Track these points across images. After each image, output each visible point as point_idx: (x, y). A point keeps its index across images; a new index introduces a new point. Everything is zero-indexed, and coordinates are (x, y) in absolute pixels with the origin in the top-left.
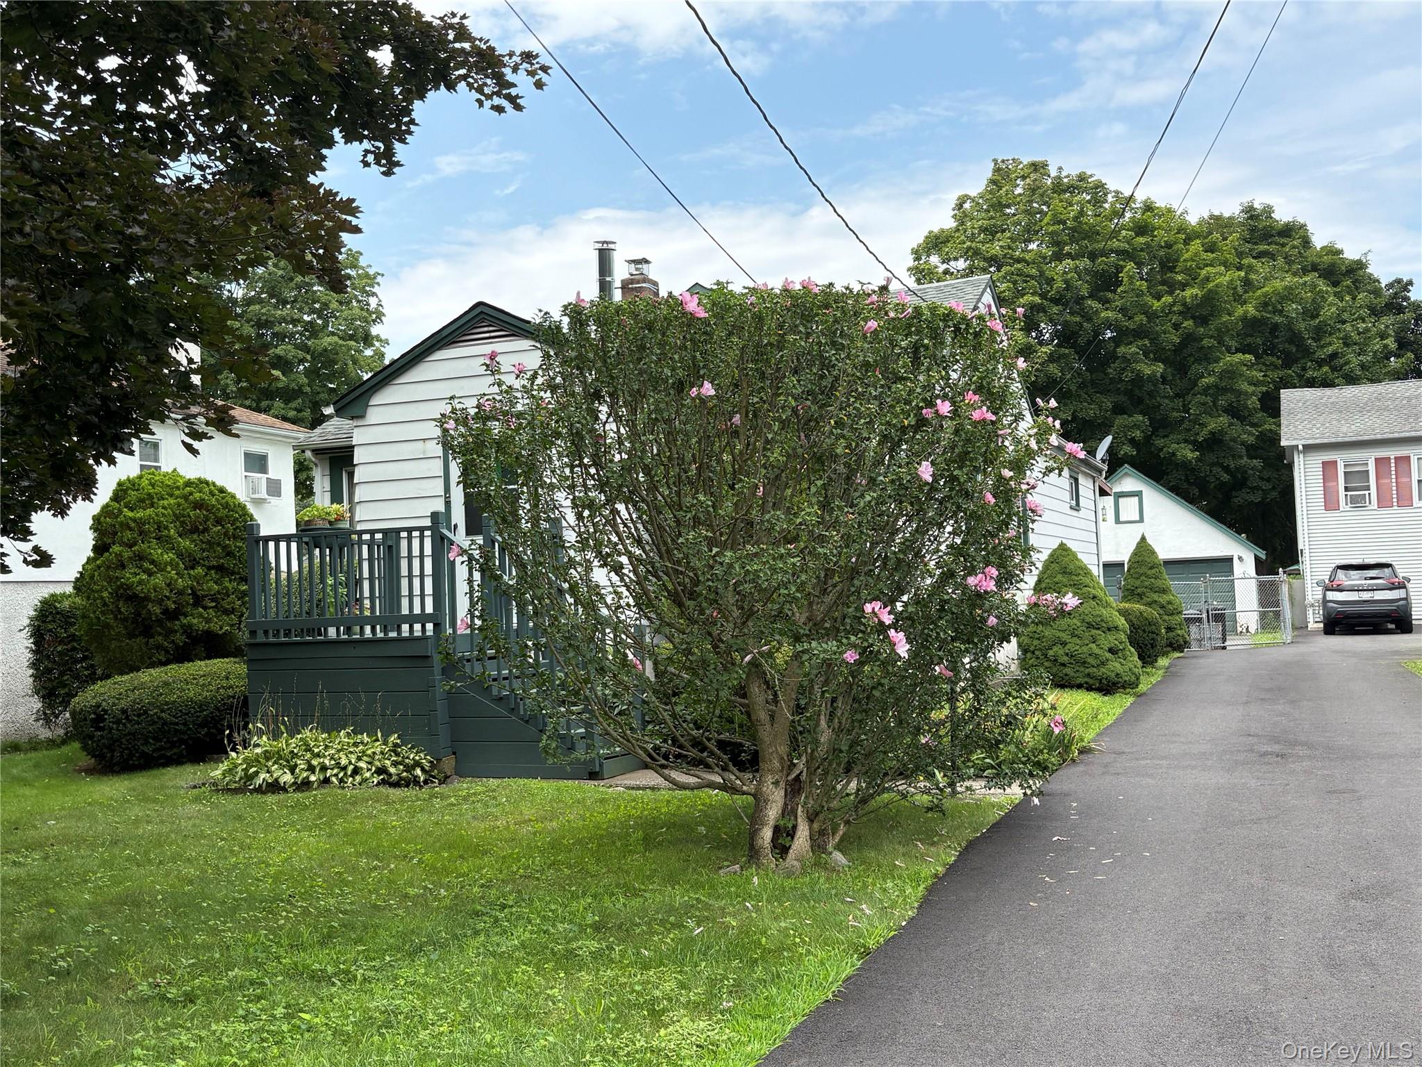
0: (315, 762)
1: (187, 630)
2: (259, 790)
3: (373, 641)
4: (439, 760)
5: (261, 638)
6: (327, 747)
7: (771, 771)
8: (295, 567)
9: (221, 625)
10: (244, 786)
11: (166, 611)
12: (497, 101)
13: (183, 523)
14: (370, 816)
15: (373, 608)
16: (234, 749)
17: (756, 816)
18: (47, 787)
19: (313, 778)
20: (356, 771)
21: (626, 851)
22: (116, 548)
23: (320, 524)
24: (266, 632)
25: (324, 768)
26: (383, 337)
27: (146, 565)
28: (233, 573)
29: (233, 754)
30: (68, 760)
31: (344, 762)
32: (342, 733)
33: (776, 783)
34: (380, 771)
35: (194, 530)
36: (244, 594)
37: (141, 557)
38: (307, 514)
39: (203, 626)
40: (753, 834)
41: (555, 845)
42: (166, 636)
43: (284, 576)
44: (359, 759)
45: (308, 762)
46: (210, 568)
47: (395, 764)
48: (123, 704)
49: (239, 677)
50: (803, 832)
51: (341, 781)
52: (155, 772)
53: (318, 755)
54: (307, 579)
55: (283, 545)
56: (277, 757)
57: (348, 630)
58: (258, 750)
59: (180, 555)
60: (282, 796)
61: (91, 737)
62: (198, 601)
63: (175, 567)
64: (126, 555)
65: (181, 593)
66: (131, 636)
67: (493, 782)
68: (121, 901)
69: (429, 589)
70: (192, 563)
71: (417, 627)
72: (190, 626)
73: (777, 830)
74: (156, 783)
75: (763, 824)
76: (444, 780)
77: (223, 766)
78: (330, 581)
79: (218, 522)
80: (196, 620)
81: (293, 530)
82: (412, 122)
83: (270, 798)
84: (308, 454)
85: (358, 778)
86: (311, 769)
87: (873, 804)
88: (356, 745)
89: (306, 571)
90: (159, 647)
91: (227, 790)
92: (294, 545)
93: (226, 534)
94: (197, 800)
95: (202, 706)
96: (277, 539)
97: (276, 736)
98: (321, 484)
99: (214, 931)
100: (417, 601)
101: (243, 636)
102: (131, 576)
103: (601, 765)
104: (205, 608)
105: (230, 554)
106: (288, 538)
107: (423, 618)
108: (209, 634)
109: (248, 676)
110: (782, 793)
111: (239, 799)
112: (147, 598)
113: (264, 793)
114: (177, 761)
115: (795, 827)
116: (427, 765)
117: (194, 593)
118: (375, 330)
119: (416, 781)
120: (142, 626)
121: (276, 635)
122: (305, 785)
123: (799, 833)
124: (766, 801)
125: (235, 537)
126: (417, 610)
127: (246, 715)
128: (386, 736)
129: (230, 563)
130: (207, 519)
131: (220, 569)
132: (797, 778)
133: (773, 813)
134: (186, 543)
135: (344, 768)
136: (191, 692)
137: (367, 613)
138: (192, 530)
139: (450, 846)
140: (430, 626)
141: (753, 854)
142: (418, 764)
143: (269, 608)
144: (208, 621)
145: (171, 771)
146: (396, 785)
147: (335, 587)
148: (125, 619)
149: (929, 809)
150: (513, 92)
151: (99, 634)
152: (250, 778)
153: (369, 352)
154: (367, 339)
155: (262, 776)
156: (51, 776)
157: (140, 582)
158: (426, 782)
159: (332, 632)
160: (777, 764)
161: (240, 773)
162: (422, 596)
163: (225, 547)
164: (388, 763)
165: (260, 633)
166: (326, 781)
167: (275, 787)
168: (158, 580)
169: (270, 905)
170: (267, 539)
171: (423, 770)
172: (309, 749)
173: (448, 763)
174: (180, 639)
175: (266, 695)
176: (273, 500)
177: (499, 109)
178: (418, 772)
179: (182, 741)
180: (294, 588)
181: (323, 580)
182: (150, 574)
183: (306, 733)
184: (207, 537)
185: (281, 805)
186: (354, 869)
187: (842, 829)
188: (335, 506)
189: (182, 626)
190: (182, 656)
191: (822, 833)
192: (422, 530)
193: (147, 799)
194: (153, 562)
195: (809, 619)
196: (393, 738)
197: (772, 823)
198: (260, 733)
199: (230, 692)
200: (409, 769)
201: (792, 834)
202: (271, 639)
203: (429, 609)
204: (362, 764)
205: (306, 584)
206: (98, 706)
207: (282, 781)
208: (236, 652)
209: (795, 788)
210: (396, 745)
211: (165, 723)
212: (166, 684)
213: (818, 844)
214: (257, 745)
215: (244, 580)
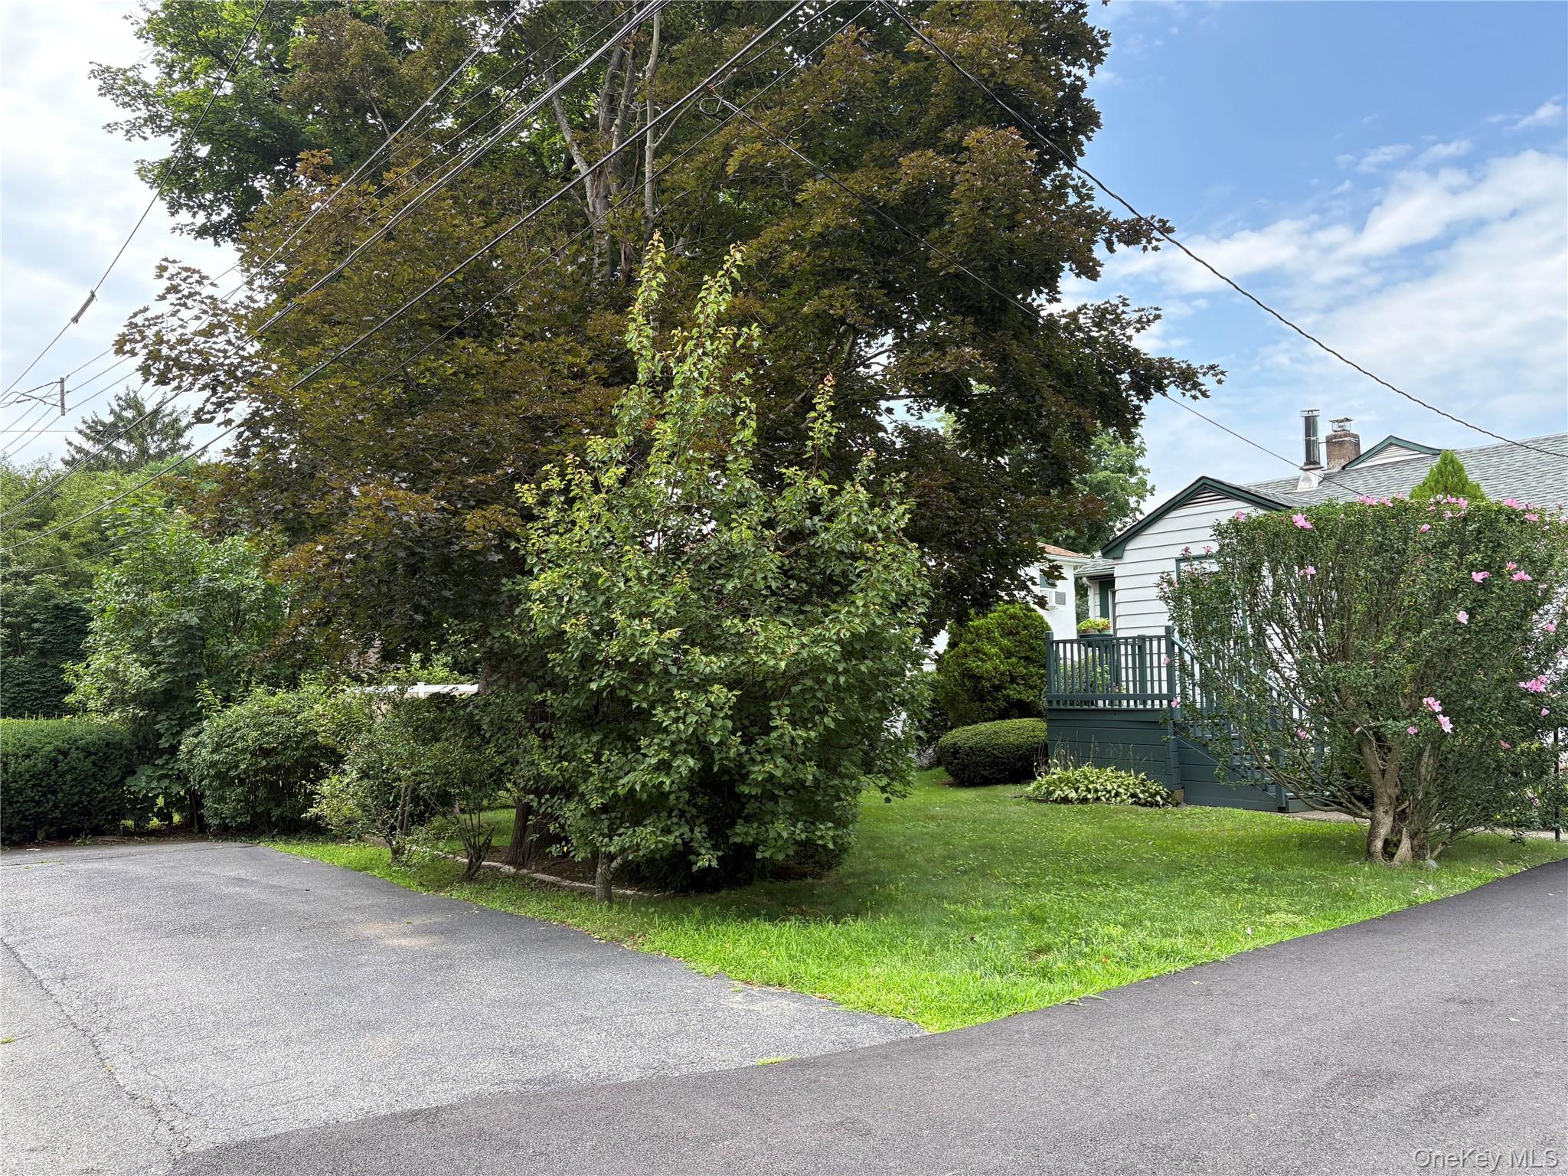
0: (1090, 786)
1: (1007, 698)
2: (1055, 801)
3: (1128, 711)
4: (1173, 792)
5: (1055, 706)
6: (1098, 778)
7: (1383, 804)
8: (1076, 658)
9: (1028, 696)
10: (1047, 798)
11: (993, 686)
12: (1193, 392)
13: (1003, 629)
14: (1125, 820)
15: (1128, 689)
16: (1040, 775)
17: (1372, 834)
18: (929, 791)
19: (1089, 796)
20: (1117, 794)
21: (1286, 849)
22: (962, 645)
23: (1093, 632)
24: (1058, 702)
25: (1096, 791)
26: (1145, 468)
27: (981, 655)
28: (1035, 662)
29: (1039, 778)
30: (936, 777)
31: (1109, 787)
32: (1108, 770)
33: (1386, 812)
34: (1133, 795)
35: (1011, 633)
36: (1043, 676)
37: (977, 651)
38: (1084, 625)
39: (1017, 696)
40: (1370, 843)
41: (1240, 843)
42: (994, 702)
43: (1069, 662)
44: (1119, 786)
45: (1087, 786)
46: (1020, 658)
47: (1143, 792)
48: (970, 743)
49: (1041, 730)
50: (1405, 845)
51: (1107, 799)
52: (990, 788)
53: (1092, 782)
54: (1084, 667)
55: (1068, 646)
56: (1068, 781)
57: (1111, 703)
58: (1055, 776)
59: (1001, 649)
60: (1070, 806)
61: (951, 763)
62: (1013, 680)
63: (999, 657)
64: (969, 649)
65: (1002, 674)
66: (972, 700)
67: (1208, 808)
68: (985, 847)
69: (1164, 676)
70: (1009, 654)
71: (1157, 702)
72: (1009, 696)
73: (1386, 842)
74: (992, 793)
75: (1376, 837)
76: (1177, 804)
77: (1034, 785)
78: (1099, 670)
79: (1026, 628)
80: (1013, 692)
81: (1075, 636)
82: (1142, 414)
83: (1063, 806)
84: (1085, 580)
85: (1119, 799)
86: (1088, 790)
87: (1463, 833)
88: (1117, 777)
89: (1083, 662)
90: (989, 709)
91: (1036, 800)
92: (1075, 646)
93: (1030, 636)
94: (1018, 804)
95: (1018, 747)
96: (1065, 642)
97: (1066, 769)
98: (1093, 599)
99: (1035, 862)
100: (1156, 684)
101: (1044, 704)
102: (972, 663)
103: (1287, 803)
104: (1018, 684)
105: (1033, 649)
106: (1072, 642)
107: (1161, 697)
108: (1020, 701)
109: (1048, 730)
110: (1391, 819)
111: (1044, 805)
112: (981, 677)
113: (1059, 803)
114: (1004, 781)
115: (1400, 841)
116: (1164, 795)
117: (1010, 674)
118: (1138, 463)
119: (1157, 804)
120: (979, 696)
121: (1065, 703)
122: (1085, 800)
123: (1402, 845)
124: (1379, 823)
125: (1036, 638)
126: (1156, 691)
127: (1047, 756)
128: (1137, 773)
129: (1033, 655)
130: (1018, 626)
131: (1027, 658)
132: (1403, 811)
133: (1384, 831)
134: (1005, 642)
135: (1109, 792)
136: (1012, 738)
137: (1124, 692)
138: (1010, 633)
139: (1173, 838)
140: (1165, 702)
141: (1369, 854)
142: (1158, 793)
143: (1060, 686)
144: (1020, 693)
145: (1000, 788)
146: (1144, 805)
147: (1102, 674)
148: (968, 690)
149: (1513, 841)
150: (1203, 388)
151: (952, 700)
152: (1050, 793)
153: (1133, 480)
154: (1132, 471)
155: (1058, 792)
156: (928, 785)
157: (977, 667)
158: (1163, 805)
159: (1100, 703)
160: (1386, 800)
161: (1044, 790)
162: (1160, 681)
163: (1029, 645)
164: (1138, 791)
165: (1055, 702)
166: (1098, 799)
167: (1066, 800)
168: (989, 665)
169: (1066, 855)
170: (1058, 642)
171: (1162, 797)
172: (1086, 778)
173: (1179, 794)
174: (1002, 704)
175: (1059, 742)
176: (1061, 607)
177: (1195, 397)
178: (1158, 798)
179: (1006, 770)
180: (1076, 672)
181: (1094, 670)
182: (983, 661)
183: (1085, 768)
184: (1018, 638)
185: (1070, 811)
186: (1113, 844)
187: (1440, 848)
188: (1103, 620)
189: (1004, 696)
190: (1004, 715)
191: (1422, 847)
192: (1159, 638)
193: (988, 801)
194: (985, 654)
195: (1410, 706)
196: (1142, 775)
197: (1382, 837)
198: (1056, 766)
199: (1036, 740)
200: (1153, 796)
201: (1397, 845)
202: (1062, 707)
203: (1165, 691)
204: (1121, 790)
205: (1083, 670)
206: (955, 744)
207: (1070, 796)
208: (1039, 715)
209: (1401, 817)
210: (1144, 780)
211: (996, 757)
212: (996, 732)
213: (1418, 853)
214: (1054, 774)
215: (1043, 666)
